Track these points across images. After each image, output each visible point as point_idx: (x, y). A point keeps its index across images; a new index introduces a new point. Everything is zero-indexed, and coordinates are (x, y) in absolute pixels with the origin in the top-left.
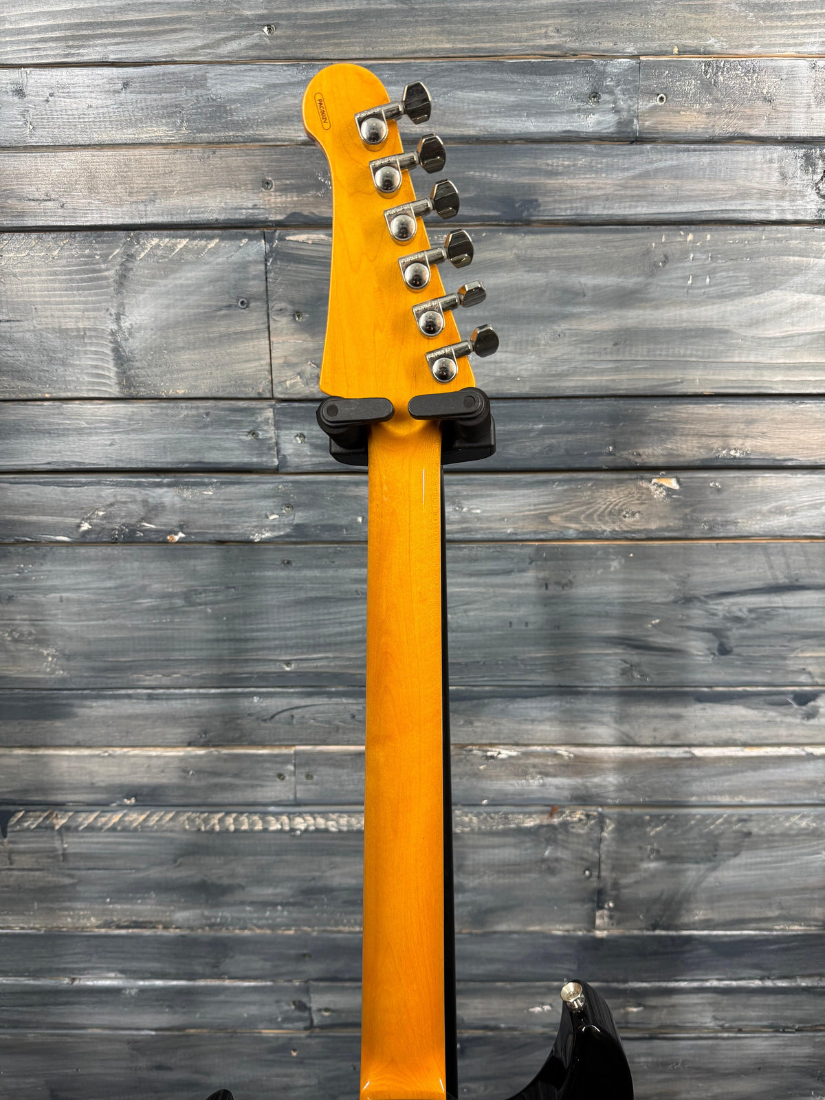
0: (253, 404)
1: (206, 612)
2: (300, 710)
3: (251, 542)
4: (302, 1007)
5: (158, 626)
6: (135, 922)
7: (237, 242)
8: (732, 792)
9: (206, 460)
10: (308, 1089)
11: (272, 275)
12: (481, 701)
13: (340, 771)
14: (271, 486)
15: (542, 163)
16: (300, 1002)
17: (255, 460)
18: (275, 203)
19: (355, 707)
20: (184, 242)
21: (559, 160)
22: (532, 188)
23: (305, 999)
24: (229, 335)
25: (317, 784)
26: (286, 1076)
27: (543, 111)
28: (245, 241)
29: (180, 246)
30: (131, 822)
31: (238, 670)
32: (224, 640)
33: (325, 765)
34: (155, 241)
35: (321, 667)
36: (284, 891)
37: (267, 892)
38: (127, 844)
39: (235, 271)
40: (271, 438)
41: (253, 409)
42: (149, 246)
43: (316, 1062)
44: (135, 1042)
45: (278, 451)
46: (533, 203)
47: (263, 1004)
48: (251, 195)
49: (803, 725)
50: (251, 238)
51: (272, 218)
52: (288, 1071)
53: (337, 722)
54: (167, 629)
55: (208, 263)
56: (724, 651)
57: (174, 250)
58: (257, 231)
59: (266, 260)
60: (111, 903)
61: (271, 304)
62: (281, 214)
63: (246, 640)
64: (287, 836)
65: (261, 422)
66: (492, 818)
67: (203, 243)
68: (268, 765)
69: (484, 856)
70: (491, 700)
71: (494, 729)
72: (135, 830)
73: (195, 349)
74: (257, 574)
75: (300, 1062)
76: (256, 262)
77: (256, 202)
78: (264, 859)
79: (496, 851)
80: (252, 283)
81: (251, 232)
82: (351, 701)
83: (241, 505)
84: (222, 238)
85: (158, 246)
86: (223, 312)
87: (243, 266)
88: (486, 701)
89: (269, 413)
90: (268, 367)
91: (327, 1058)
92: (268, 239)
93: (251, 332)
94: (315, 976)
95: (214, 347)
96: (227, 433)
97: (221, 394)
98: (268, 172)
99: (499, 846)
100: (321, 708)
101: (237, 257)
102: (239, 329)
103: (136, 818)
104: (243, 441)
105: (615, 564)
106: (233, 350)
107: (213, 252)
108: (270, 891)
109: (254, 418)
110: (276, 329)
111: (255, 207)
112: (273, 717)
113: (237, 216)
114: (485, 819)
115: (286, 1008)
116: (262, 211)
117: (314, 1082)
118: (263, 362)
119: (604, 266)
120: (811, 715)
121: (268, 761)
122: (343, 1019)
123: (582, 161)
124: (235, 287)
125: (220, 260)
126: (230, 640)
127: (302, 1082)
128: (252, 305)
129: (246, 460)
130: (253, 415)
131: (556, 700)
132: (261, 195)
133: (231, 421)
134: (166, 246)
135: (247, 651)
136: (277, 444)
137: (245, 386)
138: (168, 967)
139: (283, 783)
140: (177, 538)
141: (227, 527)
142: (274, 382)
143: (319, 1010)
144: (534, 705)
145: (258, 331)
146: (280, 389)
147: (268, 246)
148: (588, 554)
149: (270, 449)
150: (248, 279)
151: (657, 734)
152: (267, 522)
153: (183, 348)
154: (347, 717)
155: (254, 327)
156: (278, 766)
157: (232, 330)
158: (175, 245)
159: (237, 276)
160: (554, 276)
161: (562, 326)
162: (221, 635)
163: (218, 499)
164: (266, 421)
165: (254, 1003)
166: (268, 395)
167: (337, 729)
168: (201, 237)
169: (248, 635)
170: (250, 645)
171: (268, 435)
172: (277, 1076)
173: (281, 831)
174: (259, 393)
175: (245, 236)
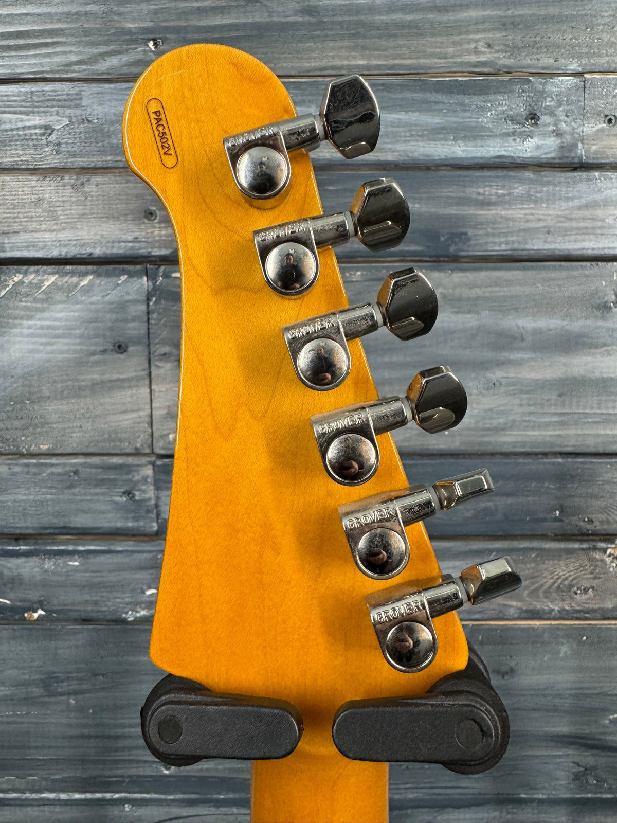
0: (130, 460)
1: (69, 704)
3: (124, 622)
5: (12, 719)
7: (115, 279)
9: (72, 525)
11: (155, 316)
12: (404, 812)
14: (149, 556)
15: (472, 192)
17: (130, 524)
18: (160, 235)
20: (53, 279)
21: (492, 189)
22: (460, 220)
24: (103, 382)
27: (473, 133)
28: (124, 278)
29: (47, 284)
31: (107, 773)
32: (89, 737)
34: (17, 278)
35: (207, 770)
39: (111, 311)
40: (150, 499)
41: (129, 466)
42: (11, 283)
45: (158, 515)
46: (462, 237)
48: (132, 227)
50: (131, 275)
51: (156, 252)
54: (22, 723)
55: (81, 303)
57: (41, 287)
58: (138, 267)
59: (148, 300)
61: (153, 348)
62: (166, 248)
63: (118, 737)
65: (138, 481)
67: (75, 279)
70: (416, 810)
73: (63, 398)
74: (131, 659)
76: (136, 302)
77: (137, 234)
80: (131, 325)
81: (131, 268)
83: (113, 578)
84: (98, 275)
85: (21, 283)
86: (96, 358)
87: (122, 306)
88: (409, 811)
89: (148, 471)
90: (148, 419)
92: (152, 277)
93: (129, 380)
95: (86, 397)
96: (97, 494)
97: (91, 450)
98: (152, 201)
101: (113, 296)
102: (115, 376)
104: (116, 503)
105: (564, 649)
106: (107, 400)
107: (87, 290)
109: (130, 477)
110: (158, 376)
111: (136, 240)
113: (115, 251)
116: (143, 245)
118: (142, 413)
119: (545, 306)
123: (519, 190)
124: (111, 329)
125: (94, 299)
126: (97, 737)
128: (131, 349)
129: (119, 524)
130: (129, 473)
131: (495, 810)
132: (143, 227)
133: (103, 480)
134: (31, 283)
135: (117, 750)
136: (157, 506)
137: (121, 440)
140: (36, 615)
141: (96, 603)
142: (155, 435)
144: (468, 816)
145: (138, 379)
146: (161, 444)
147: (150, 284)
148: (532, 636)
149: (148, 511)
150: (126, 320)
152: (143, 598)
153: (49, 397)
155: (132, 374)
157: (106, 377)
158: (42, 281)
159: (114, 316)
160: (486, 318)
161: (497, 374)
162: (86, 731)
163: (86, 571)
164: (145, 480)
166: (147, 451)
168: (73, 274)
169: (119, 731)
170: (121, 743)
171: (147, 496)
174: (136, 449)
175: (124, 272)
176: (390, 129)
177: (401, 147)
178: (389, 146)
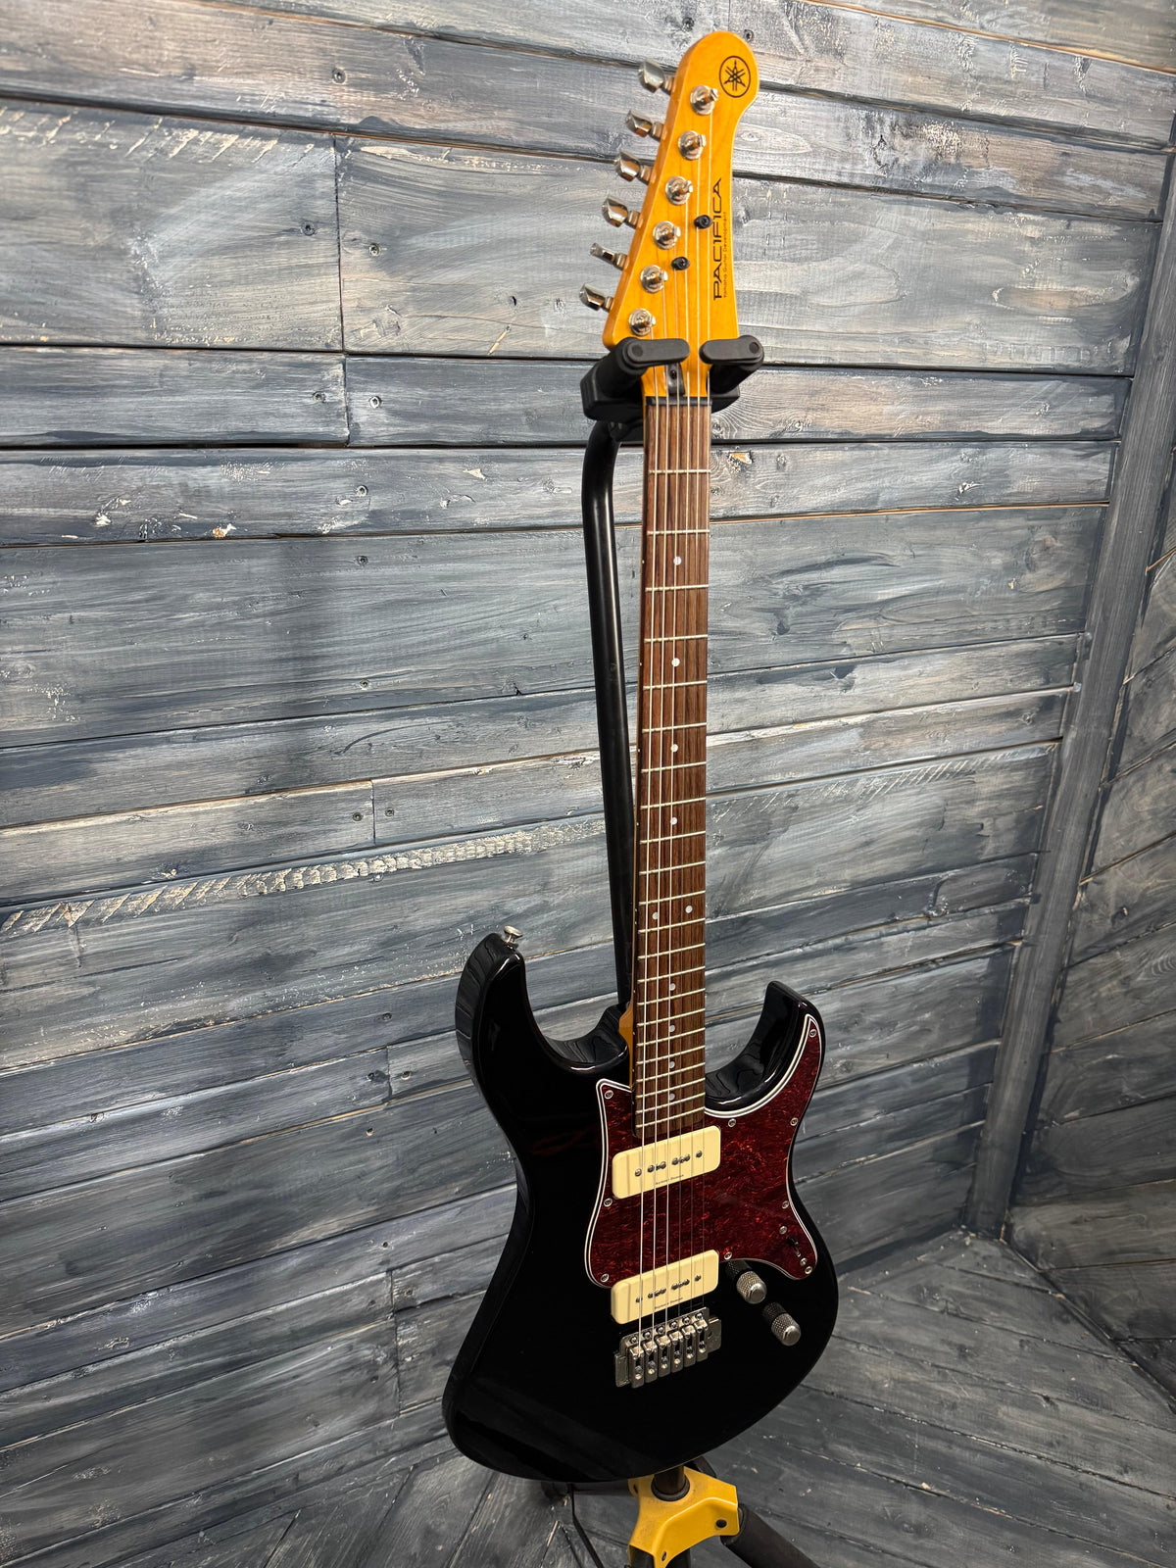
0: (319, 358)
1: (265, 626)
2: (379, 736)
3: (319, 535)
4: (378, 1077)
5: (204, 647)
6: (178, 1024)
7: (301, 147)
8: (784, 770)
9: (260, 430)
10: (383, 1170)
11: (343, 194)
13: (423, 801)
14: (342, 463)
16: (377, 1072)
17: (321, 429)
18: (348, 101)
19: (440, 727)
20: (233, 139)
23: (382, 1069)
24: (290, 268)
25: (399, 819)
26: (360, 1162)
28: (310, 146)
29: (226, 145)
30: (173, 899)
31: (306, 695)
32: (287, 660)
33: (407, 796)
34: (192, 134)
35: (403, 683)
36: (362, 947)
37: (343, 952)
38: (169, 927)
39: (298, 185)
40: (340, 402)
41: (320, 364)
42: (185, 140)
43: (395, 1135)
44: (178, 1172)
45: (349, 418)
47: (335, 1085)
48: (320, 88)
49: (842, 697)
50: (318, 143)
51: (346, 120)
52: (363, 1155)
53: (420, 746)
54: (215, 651)
55: (265, 172)
56: (782, 630)
57: (219, 148)
58: (326, 136)
59: (337, 175)
60: (145, 1007)
61: (342, 232)
62: (356, 116)
63: (316, 658)
64: (366, 883)
65: (328, 381)
66: (576, 828)
67: (257, 143)
68: (343, 805)
69: (568, 869)
71: (580, 734)
72: (179, 908)
73: (247, 284)
74: (328, 574)
75: (377, 1142)
76: (324, 176)
77: (325, 96)
78: (339, 915)
79: (580, 862)
80: (319, 202)
81: (317, 135)
82: (435, 720)
83: (306, 488)
84: (281, 140)
85: (197, 140)
86: (283, 238)
87: (307, 181)
89: (338, 371)
90: (338, 312)
91: (404, 1128)
92: (340, 149)
93: (319, 266)
94: (395, 1038)
95: (272, 282)
96: (287, 395)
97: (280, 345)
98: (340, 58)
99: (583, 857)
100: (403, 732)
101: (302, 167)
102: (303, 261)
103: (179, 893)
104: (306, 406)
106: (296, 288)
107: (271, 157)
108: (347, 950)
109: (319, 376)
110: (348, 264)
111: (323, 103)
112: (347, 748)
113: (301, 113)
114: (570, 830)
115: (362, 1083)
116: (333, 110)
117: (391, 1159)
118: (331, 305)
120: (848, 687)
121: (343, 801)
122: (425, 1079)
124: (299, 206)
125: (279, 169)
126: (295, 659)
127: (378, 1164)
128: (320, 231)
129: (310, 430)
130: (319, 371)
132: (331, 88)
133: (293, 380)
134: (207, 142)
135: (315, 671)
136: (348, 409)
137: (311, 334)
138: (221, 1070)
139: (360, 823)
140: (225, 532)
141: (289, 516)
142: (346, 330)
143: (399, 1076)
145: (326, 265)
146: (352, 340)
147: (339, 157)
149: (339, 415)
150: (314, 197)
151: (724, 720)
152: (338, 509)
153: (232, 282)
154: (431, 738)
155: (322, 260)
156: (355, 804)
157: (294, 262)
158: (220, 142)
159: (301, 192)
162: (283, 654)
163: (277, 480)
164: (335, 379)
165: (325, 1087)
166: (338, 347)
167: (421, 752)
168: (255, 135)
169: (317, 651)
170: (320, 664)
171: (337, 398)
172: (351, 1165)
173: (359, 878)
174: (327, 345)
175: (310, 140)
176: (568, 12)
177: (577, 34)
178: (567, 32)
